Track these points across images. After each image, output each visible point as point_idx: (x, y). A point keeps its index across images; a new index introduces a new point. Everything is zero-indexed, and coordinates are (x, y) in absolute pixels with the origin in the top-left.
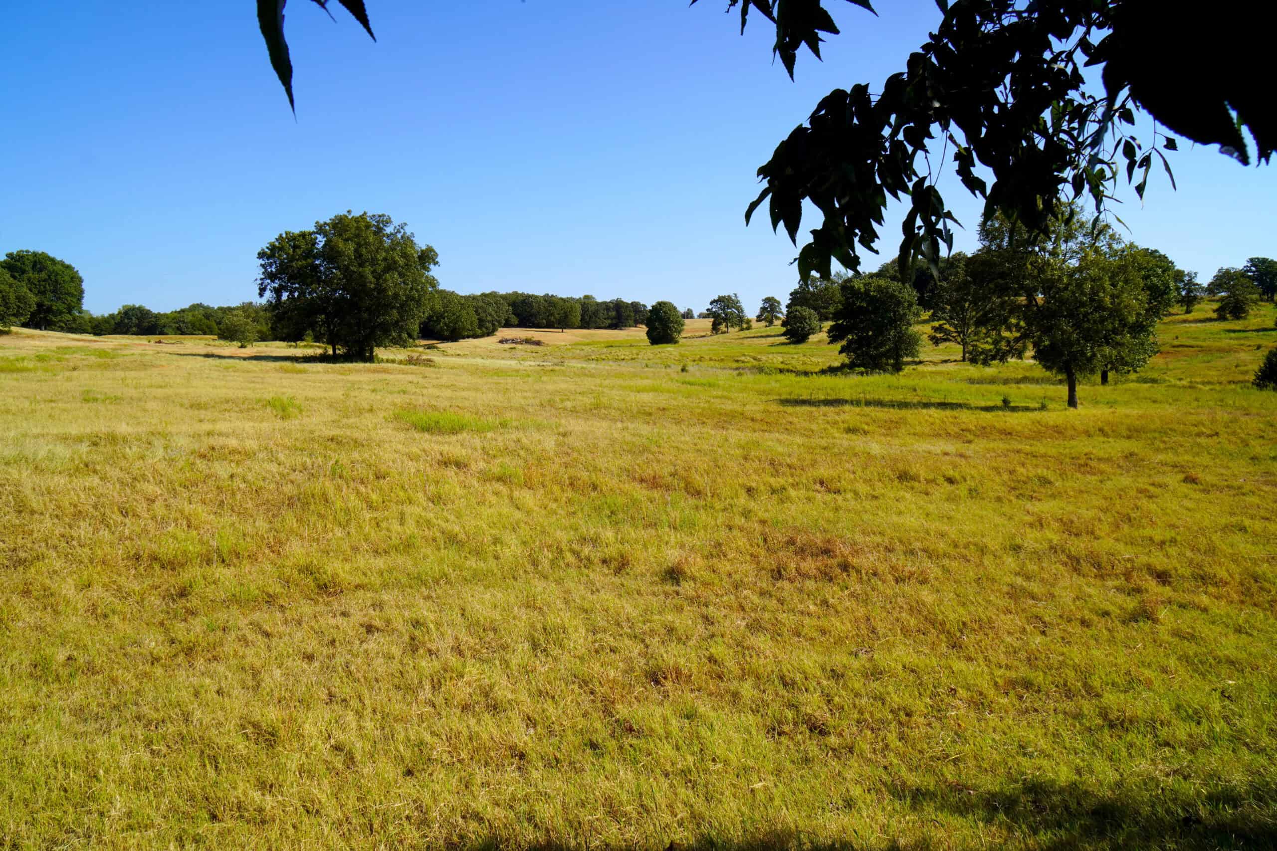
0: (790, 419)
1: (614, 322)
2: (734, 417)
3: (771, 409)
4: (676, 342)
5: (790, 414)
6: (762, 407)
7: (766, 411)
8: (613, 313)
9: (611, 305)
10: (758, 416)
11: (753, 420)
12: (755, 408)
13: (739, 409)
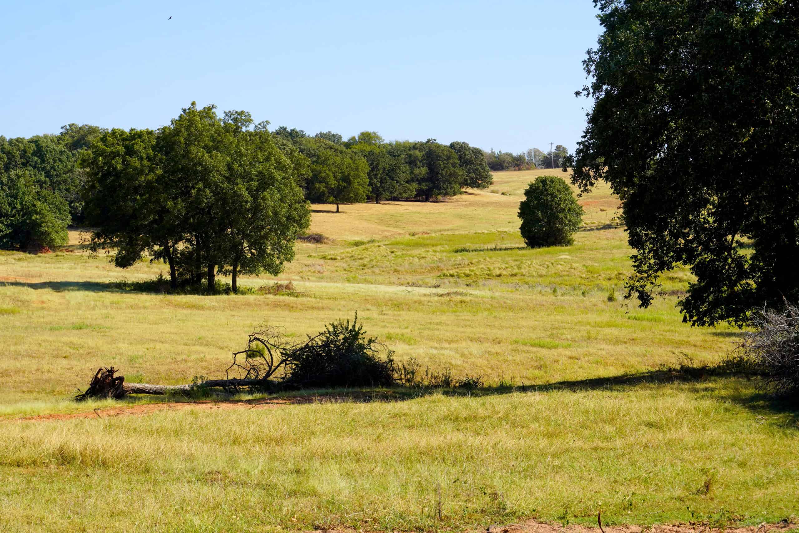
0: (720, 345)
1: (424, 187)
2: (683, 344)
3: (707, 340)
4: (569, 242)
5: (720, 342)
6: (701, 337)
7: (704, 341)
8: (423, 171)
9: (418, 154)
10: (698, 343)
11: (695, 346)
12: (697, 338)
13: (685, 339)
